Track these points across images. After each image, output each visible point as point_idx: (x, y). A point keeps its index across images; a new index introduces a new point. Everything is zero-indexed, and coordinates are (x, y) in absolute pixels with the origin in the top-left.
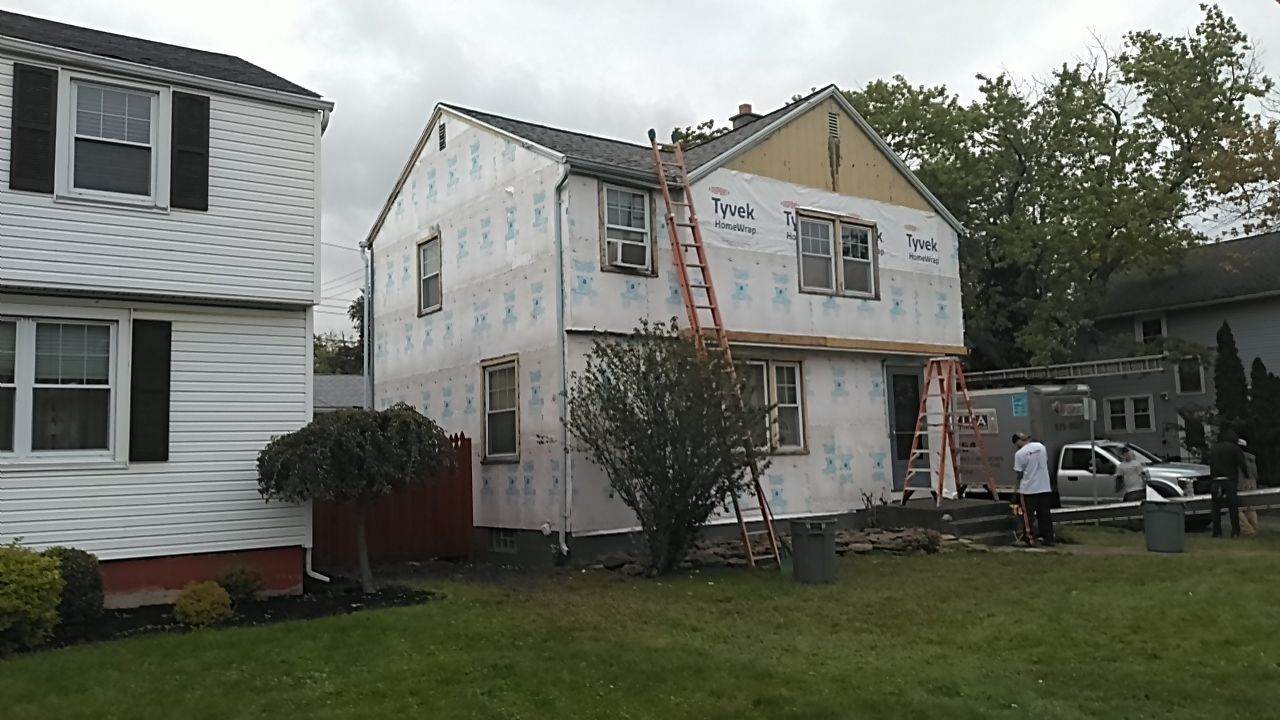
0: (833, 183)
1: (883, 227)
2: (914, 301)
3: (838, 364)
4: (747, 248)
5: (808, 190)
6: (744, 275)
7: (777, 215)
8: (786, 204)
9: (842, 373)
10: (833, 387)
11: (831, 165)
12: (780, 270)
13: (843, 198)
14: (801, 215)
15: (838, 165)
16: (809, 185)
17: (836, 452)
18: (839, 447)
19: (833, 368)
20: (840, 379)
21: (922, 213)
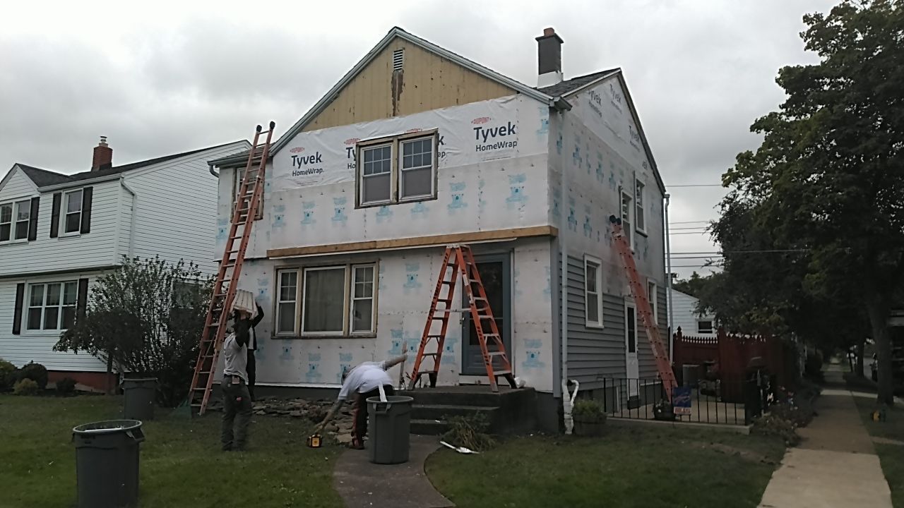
0: (394, 110)
1: (446, 130)
2: (479, 191)
3: (412, 261)
4: (315, 185)
5: (370, 123)
6: (311, 205)
7: (339, 153)
8: (348, 142)
9: (417, 268)
10: (406, 280)
11: (393, 96)
12: (339, 195)
13: (402, 119)
14: (361, 147)
15: (400, 91)
16: (371, 119)
17: (404, 336)
18: (407, 332)
19: (407, 265)
20: (412, 273)
21: (498, 100)
